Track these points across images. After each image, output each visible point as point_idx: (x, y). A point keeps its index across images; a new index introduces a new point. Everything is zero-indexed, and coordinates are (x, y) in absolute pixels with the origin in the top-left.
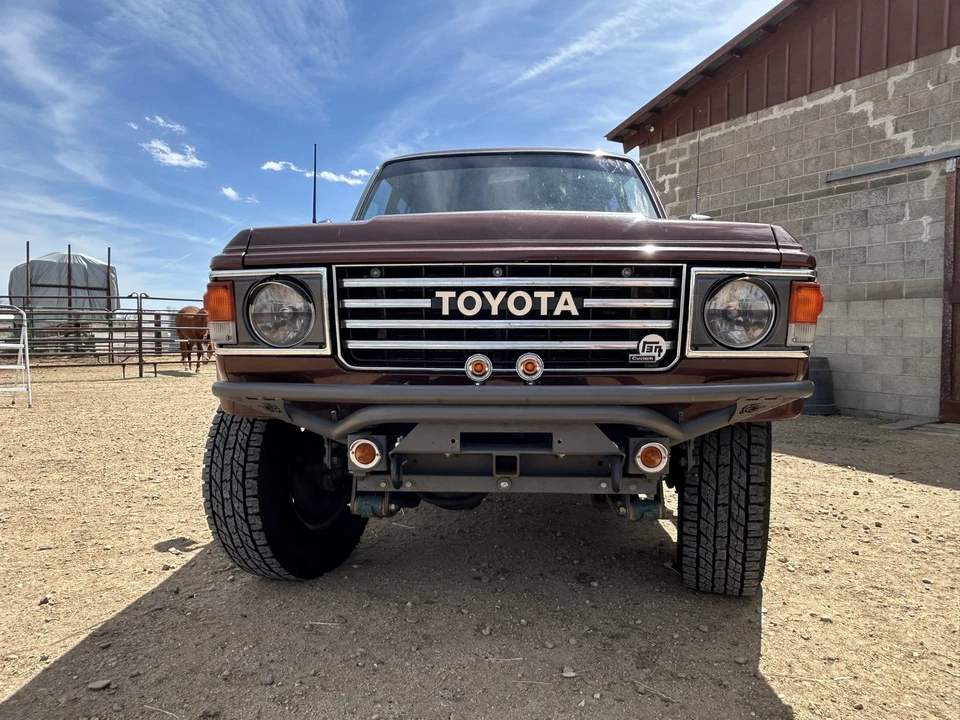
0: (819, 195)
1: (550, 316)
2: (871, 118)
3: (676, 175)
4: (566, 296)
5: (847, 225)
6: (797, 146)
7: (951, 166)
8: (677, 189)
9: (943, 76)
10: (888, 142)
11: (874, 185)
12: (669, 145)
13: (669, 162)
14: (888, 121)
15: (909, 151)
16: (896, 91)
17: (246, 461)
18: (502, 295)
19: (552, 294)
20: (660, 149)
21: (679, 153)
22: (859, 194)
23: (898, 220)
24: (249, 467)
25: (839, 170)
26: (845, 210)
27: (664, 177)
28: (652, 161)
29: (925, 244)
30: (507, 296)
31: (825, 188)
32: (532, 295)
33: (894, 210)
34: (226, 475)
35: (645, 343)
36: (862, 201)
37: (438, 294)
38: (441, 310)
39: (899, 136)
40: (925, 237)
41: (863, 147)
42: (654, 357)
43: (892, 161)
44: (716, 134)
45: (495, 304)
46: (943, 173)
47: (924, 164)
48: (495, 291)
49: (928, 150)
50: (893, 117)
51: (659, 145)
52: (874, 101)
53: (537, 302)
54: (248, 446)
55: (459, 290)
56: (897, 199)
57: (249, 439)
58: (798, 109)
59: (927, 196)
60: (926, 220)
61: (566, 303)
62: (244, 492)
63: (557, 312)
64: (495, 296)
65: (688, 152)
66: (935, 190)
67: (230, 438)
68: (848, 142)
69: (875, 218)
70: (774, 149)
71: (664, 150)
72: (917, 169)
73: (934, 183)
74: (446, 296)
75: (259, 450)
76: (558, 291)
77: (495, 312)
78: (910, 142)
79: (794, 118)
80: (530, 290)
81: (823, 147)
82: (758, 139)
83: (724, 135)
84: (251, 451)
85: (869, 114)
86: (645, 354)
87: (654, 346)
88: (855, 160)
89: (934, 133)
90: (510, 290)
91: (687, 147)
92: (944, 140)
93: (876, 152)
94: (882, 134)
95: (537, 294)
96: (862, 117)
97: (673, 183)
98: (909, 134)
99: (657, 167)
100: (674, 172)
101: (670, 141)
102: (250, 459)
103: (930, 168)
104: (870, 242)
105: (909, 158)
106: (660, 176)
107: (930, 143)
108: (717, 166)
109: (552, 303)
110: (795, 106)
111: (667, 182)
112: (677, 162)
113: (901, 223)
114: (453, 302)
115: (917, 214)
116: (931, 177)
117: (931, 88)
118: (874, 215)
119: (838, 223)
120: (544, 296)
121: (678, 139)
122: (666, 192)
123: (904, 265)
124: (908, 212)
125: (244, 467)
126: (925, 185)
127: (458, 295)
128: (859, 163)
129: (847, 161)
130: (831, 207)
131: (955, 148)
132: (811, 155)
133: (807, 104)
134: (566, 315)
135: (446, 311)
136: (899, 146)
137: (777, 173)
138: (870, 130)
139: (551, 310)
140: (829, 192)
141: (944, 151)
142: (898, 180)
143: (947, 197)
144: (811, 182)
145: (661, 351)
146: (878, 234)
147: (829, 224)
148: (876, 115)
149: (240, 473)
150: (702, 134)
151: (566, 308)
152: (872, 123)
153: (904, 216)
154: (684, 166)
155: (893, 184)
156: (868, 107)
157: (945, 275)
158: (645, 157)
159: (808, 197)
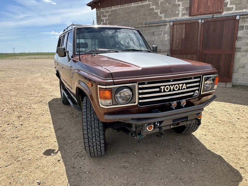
0: (143, 27)
2: (155, 10)
3: (107, 18)
4: (184, 85)
5: (150, 35)
6: (138, 14)
7: (172, 24)
8: (108, 22)
9: (170, 2)
10: (159, 16)
11: (156, 26)
12: (104, 9)
13: (105, 14)
14: (159, 11)
15: (163, 19)
16: (160, 4)
17: (99, 131)
18: (173, 86)
20: (102, 10)
21: (107, 12)
22: (153, 28)
23: (161, 35)
24: (100, 132)
25: (148, 22)
26: (149, 31)
27: (103, 18)
28: (100, 13)
29: (166, 41)
30: (174, 86)
31: (145, 26)
32: (179, 85)
33: (160, 32)
34: (94, 135)
36: (153, 30)
39: (161, 15)
40: (166, 39)
41: (153, 17)
43: (160, 21)
44: (117, 8)
45: (172, 88)
46: (170, 25)
47: (166, 22)
48: (172, 85)
49: (167, 19)
50: (160, 10)
51: (102, 9)
52: (156, 6)
53: (179, 86)
54: (99, 127)
56: (160, 30)
57: (99, 125)
58: (138, 5)
59: (167, 30)
60: (166, 35)
61: (184, 86)
62: (100, 139)
63: (183, 89)
64: (172, 86)
65: (110, 12)
66: (168, 29)
67: (92, 125)
68: (150, 15)
69: (156, 34)
70: (132, 14)
71: (103, 11)
72: (164, 24)
73: (168, 27)
74: (162, 87)
75: (102, 127)
76: (183, 84)
77: (172, 90)
78: (163, 17)
79: (137, 7)
80: (178, 84)
81: (144, 15)
82: (128, 11)
83: (120, 9)
84: (100, 128)
85: (155, 9)
86: (195, 95)
87: (197, 93)
88: (152, 19)
89: (168, 15)
90: (175, 85)
91: (110, 10)
92: (170, 17)
93: (156, 19)
94: (157, 14)
96: (153, 9)
97: (106, 20)
98: (163, 15)
99: (102, 15)
100: (106, 17)
101: (105, 8)
102: (100, 130)
103: (167, 23)
104: (155, 39)
105: (163, 21)
106: (102, 18)
107: (167, 18)
108: (118, 17)
109: (182, 86)
110: (137, 4)
111: (105, 20)
112: (107, 14)
113: (161, 36)
114: (164, 88)
115: (164, 34)
116: (167, 26)
117: (168, 5)
118: (155, 33)
119: (148, 34)
120: (181, 85)
121: (107, 8)
122: (104, 22)
123: (162, 45)
124: (163, 33)
125: (99, 133)
126: (166, 27)
127: (165, 87)
128: (152, 20)
129: (150, 20)
130: (146, 30)
131: (172, 20)
132: (142, 17)
133: (140, 4)
134: (184, 89)
135: (162, 91)
136: (161, 17)
137: (133, 21)
138: (155, 13)
139: (182, 88)
140: (146, 27)
141: (170, 20)
142: (161, 25)
143: (171, 31)
144: (141, 24)
146: (156, 37)
147: (146, 35)
148: (156, 9)
149: (98, 134)
150: (114, 8)
151: (184, 87)
152: (155, 11)
153: (162, 34)
154: (109, 16)
155: (160, 26)
156: (154, 7)
157: (170, 48)
158: (98, 12)
159: (141, 27)
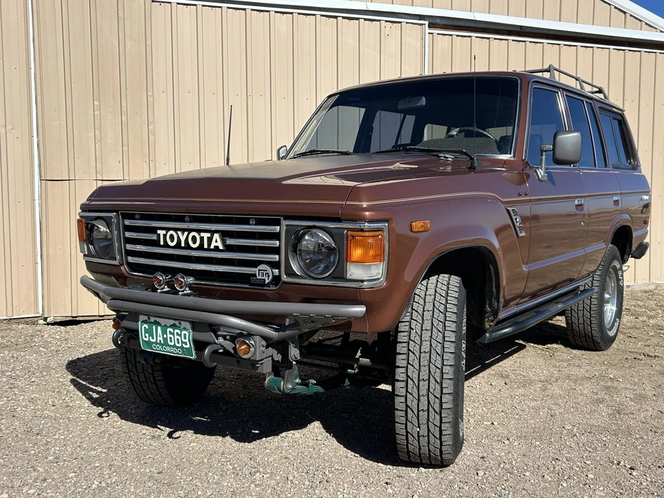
1: (209, 249)
4: (216, 236)
18: (186, 233)
19: (209, 235)
30: (188, 234)
32: (200, 235)
35: (259, 270)
37: (159, 232)
38: (159, 242)
42: (265, 280)
45: (183, 240)
48: (183, 231)
55: (168, 229)
61: (216, 241)
63: (212, 247)
64: (183, 234)
77: (183, 245)
86: (260, 277)
87: (265, 272)
90: (190, 231)
95: (202, 234)
109: (210, 240)
114: (165, 236)
120: (206, 235)
127: (167, 233)
134: (217, 249)
135: (162, 243)
139: (209, 245)
145: (269, 276)
151: (216, 244)
